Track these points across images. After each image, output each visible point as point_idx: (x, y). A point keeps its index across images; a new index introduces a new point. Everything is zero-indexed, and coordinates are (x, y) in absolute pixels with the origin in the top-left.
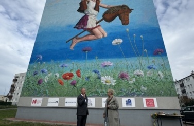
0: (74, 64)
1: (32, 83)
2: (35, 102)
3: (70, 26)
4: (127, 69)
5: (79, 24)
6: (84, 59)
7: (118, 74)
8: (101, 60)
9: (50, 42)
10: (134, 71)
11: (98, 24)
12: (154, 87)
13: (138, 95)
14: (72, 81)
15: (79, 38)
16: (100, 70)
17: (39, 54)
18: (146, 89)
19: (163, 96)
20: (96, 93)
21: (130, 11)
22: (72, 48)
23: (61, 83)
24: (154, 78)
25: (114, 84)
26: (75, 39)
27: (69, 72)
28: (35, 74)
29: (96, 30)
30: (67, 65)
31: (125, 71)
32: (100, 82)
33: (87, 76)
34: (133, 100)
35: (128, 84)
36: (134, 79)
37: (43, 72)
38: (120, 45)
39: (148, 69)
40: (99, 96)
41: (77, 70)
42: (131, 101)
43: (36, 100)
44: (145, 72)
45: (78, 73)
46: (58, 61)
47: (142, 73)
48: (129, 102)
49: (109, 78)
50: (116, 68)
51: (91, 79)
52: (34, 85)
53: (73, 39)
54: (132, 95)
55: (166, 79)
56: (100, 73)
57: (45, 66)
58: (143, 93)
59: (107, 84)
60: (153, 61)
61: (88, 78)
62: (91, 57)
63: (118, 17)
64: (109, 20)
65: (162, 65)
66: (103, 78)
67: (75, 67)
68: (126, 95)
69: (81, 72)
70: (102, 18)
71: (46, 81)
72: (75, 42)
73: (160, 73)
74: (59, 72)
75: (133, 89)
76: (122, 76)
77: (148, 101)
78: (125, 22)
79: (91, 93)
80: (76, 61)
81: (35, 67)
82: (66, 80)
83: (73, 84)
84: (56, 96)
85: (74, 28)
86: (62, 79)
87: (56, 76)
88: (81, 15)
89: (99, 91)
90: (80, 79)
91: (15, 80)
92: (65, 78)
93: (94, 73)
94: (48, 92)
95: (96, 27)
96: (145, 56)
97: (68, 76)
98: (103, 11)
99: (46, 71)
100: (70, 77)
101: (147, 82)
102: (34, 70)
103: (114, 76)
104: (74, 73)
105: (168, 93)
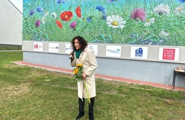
1: (30, 25)
2: (36, 46)
4: (145, 4)
7: (130, 11)
10: (155, 6)
12: (181, 32)
13: (154, 43)
14: (71, 22)
16: (105, 7)
18: (167, 34)
20: (99, 39)
23: (60, 25)
25: (122, 27)
27: (68, 10)
28: (31, 14)
31: (141, 6)
32: (105, 24)
33: (89, 15)
34: (145, 49)
35: (142, 27)
36: (153, 19)
37: (39, 11)
40: (102, 42)
41: (76, 8)
42: (142, 51)
43: (37, 45)
44: (173, 8)
45: (78, 11)
47: (167, 9)
48: (140, 52)
49: (117, 18)
51: (94, 19)
52: (32, 28)
54: (146, 43)
56: (106, 10)
57: (40, 3)
58: (161, 41)
59: (114, 27)
61: (90, 18)
66: (109, 18)
67: (74, 2)
68: (137, 43)
69: (82, 10)
71: (44, 23)
74: (56, 11)
75: (149, 35)
77: (166, 52)
79: (93, 39)
81: (29, 4)
82: (65, 21)
83: (73, 26)
84: (55, 41)
86: (60, 20)
87: (53, 16)
89: (104, 36)
90: (81, 19)
92: (64, 19)
93: (98, 10)
94: (47, 36)
99: (42, 9)
100: (69, 17)
101: (171, 24)
102: (29, 9)
103: (123, 15)
104: (73, 11)
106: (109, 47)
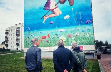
0: (46, 31)
1: (28, 42)
3: (41, 8)
4: (72, 33)
5: (45, 6)
6: (51, 28)
7: (67, 35)
8: (59, 28)
9: (32, 19)
10: (75, 33)
11: (56, 6)
12: (84, 41)
15: (47, 16)
17: (28, 26)
18: (80, 42)
19: (87, 45)
23: (41, 41)
24: (84, 36)
25: (65, 40)
26: (44, 17)
27: (44, 35)
28: (28, 37)
29: (55, 10)
30: (43, 32)
31: (70, 34)
33: (53, 37)
35: (72, 40)
36: (75, 37)
38: (69, 19)
39: (81, 32)
44: (80, 34)
45: (48, 35)
46: (38, 30)
49: (63, 38)
50: (66, 32)
51: (55, 38)
53: (43, 17)
55: (90, 36)
56: (59, 35)
60: (85, 28)
61: (53, 38)
62: (54, 27)
65: (89, 30)
66: (60, 38)
67: (47, 33)
69: (50, 35)
70: (58, 1)
72: (45, 18)
73: (87, 34)
74: (40, 36)
79: (55, 45)
80: (47, 29)
83: (47, 41)
85: (43, 9)
86: (41, 39)
87: (38, 38)
90: (50, 38)
91: (7, 33)
92: (43, 39)
93: (56, 35)
95: (55, 8)
96: (81, 24)
97: (44, 38)
99: (33, 35)
100: (45, 38)
101: (80, 38)
102: (27, 35)
103: (65, 37)
104: (47, 36)
105: (90, 44)
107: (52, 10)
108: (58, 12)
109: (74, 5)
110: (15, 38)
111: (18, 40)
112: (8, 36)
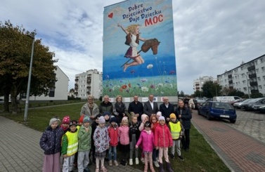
3: (121, 56)
4: (155, 83)
5: (127, 54)
6: (132, 77)
7: (150, 85)
8: (141, 78)
9: (112, 67)
10: (158, 84)
11: (139, 54)
12: (167, 92)
13: (159, 96)
15: (128, 64)
17: (107, 74)
18: (163, 93)
19: (171, 96)
21: (158, 43)
22: (124, 71)
23: (121, 91)
24: (168, 87)
25: (147, 91)
26: (125, 65)
27: (125, 85)
28: (107, 86)
29: (138, 58)
30: (123, 81)
31: (153, 84)
32: (141, 90)
33: (134, 87)
35: (154, 91)
36: (158, 88)
37: (111, 85)
38: (152, 68)
39: (165, 83)
45: (129, 85)
46: (118, 79)
47: (162, 85)
49: (145, 88)
50: (149, 82)
51: (136, 88)
52: (108, 92)
54: (156, 96)
55: (174, 87)
56: (141, 85)
57: (111, 82)
58: (161, 95)
59: (144, 91)
60: (169, 78)
62: (136, 76)
63: (150, 49)
64: (145, 51)
65: (173, 80)
66: (142, 88)
67: (127, 82)
69: (131, 84)
70: (141, 49)
71: (114, 90)
72: (126, 67)
73: (171, 85)
74: (119, 85)
75: (157, 93)
76: (152, 87)
78: (155, 53)
80: (127, 78)
83: (128, 91)
85: (124, 57)
87: (118, 87)
88: (128, 47)
89: (141, 94)
90: (131, 88)
91: (77, 80)
92: (123, 88)
93: (137, 85)
95: (137, 56)
96: (165, 75)
98: (141, 43)
99: (113, 84)
100: (125, 87)
101: (164, 89)
102: (106, 84)
103: (148, 87)
104: (127, 85)
105: (173, 95)
106: (143, 98)
107: (134, 59)
108: (141, 60)
109: (158, 54)
110: (86, 86)
111: (89, 88)
112: (78, 83)
